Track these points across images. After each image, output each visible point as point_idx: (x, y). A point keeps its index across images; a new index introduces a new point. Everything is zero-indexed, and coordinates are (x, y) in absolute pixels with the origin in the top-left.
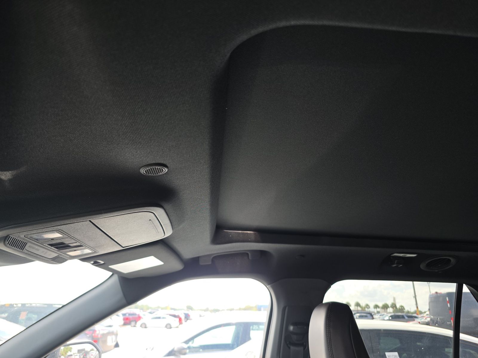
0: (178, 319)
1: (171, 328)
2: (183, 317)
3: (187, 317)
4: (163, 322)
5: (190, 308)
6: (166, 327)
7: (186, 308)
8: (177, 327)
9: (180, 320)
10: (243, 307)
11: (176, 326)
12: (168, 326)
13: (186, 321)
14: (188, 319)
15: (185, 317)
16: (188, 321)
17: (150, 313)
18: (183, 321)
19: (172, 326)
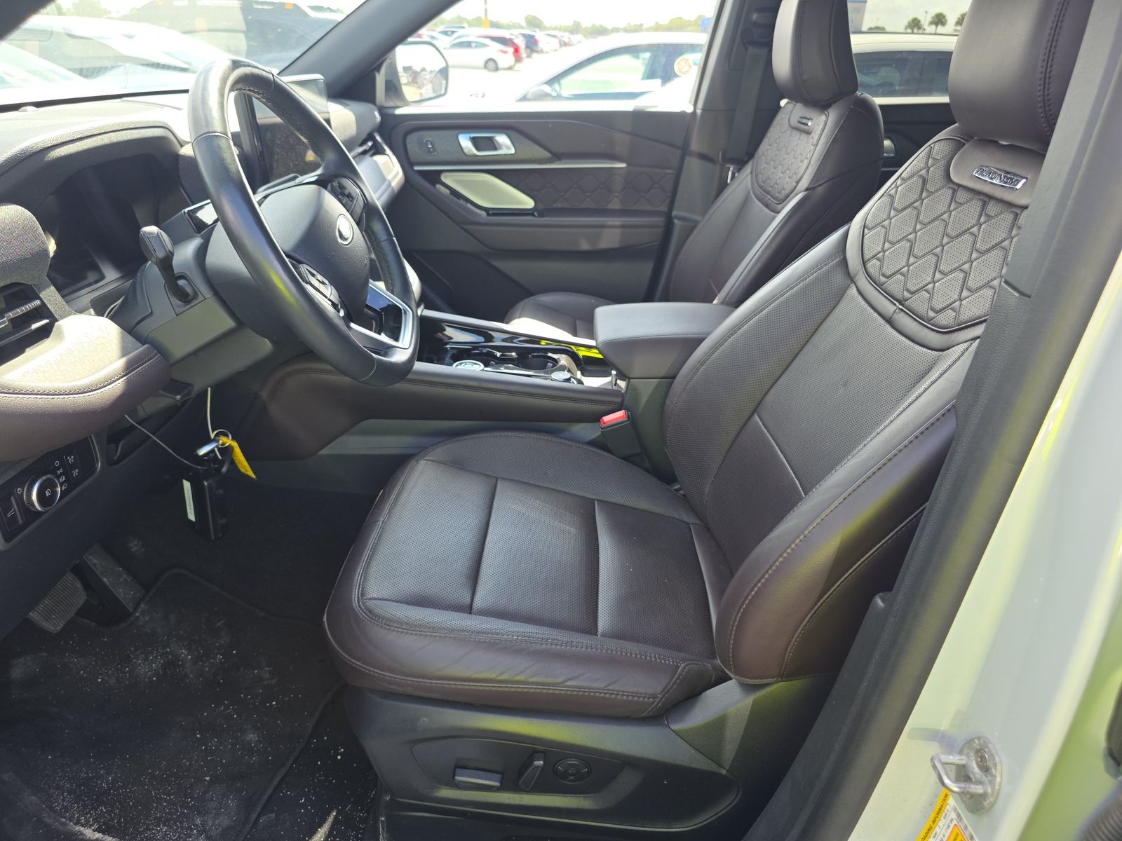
0: (511, 50)
1: (497, 69)
2: (521, 43)
3: (532, 43)
4: (478, 56)
5: (534, 22)
6: (486, 67)
7: (524, 24)
8: (510, 68)
9: (517, 50)
10: (664, 21)
11: (508, 66)
12: (491, 65)
13: (529, 56)
14: (533, 51)
15: (527, 47)
16: (535, 55)
17: (445, 33)
18: (523, 53)
19: (501, 65)
